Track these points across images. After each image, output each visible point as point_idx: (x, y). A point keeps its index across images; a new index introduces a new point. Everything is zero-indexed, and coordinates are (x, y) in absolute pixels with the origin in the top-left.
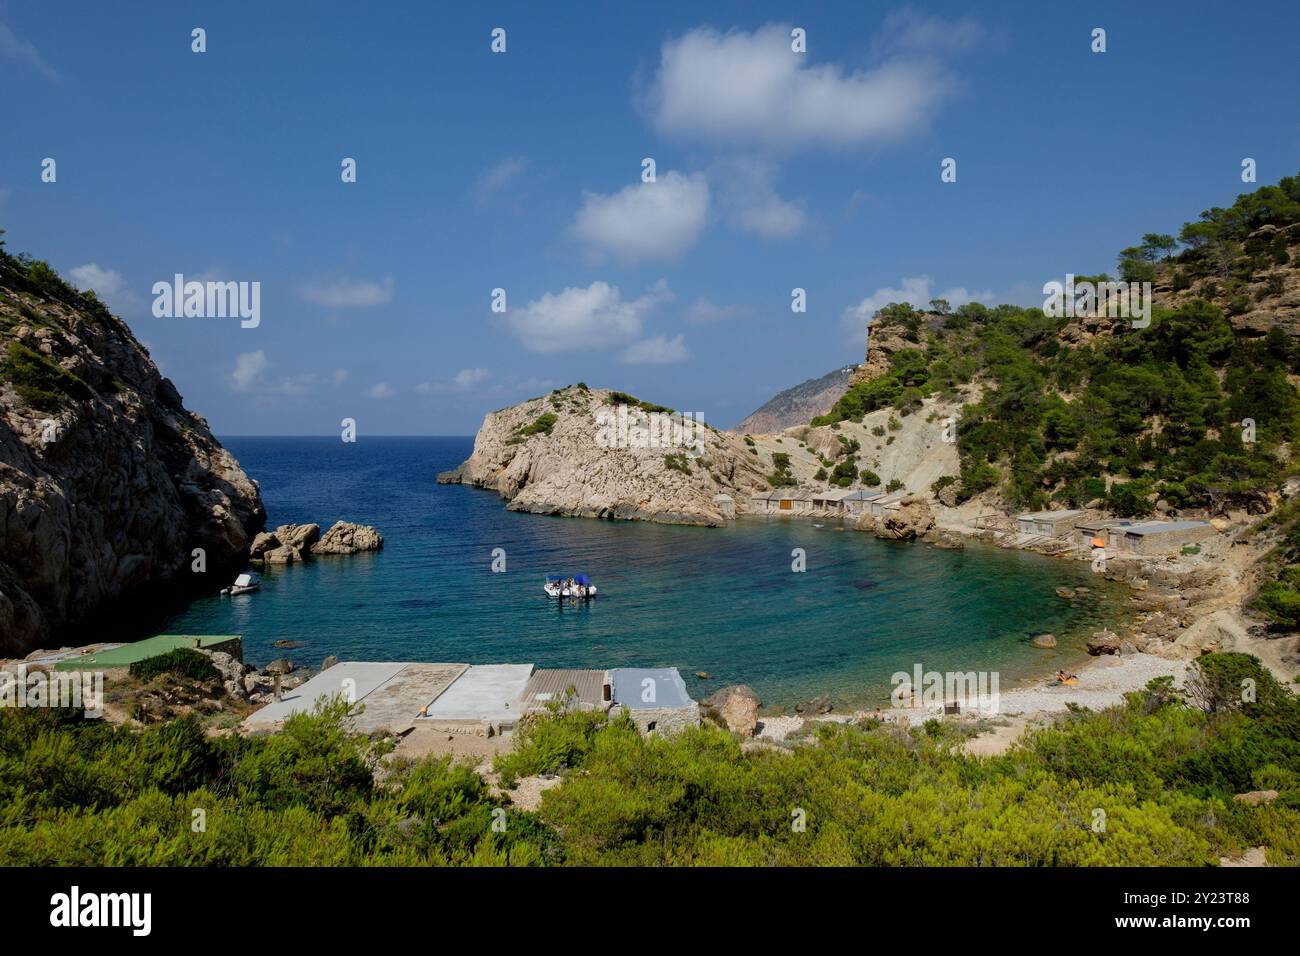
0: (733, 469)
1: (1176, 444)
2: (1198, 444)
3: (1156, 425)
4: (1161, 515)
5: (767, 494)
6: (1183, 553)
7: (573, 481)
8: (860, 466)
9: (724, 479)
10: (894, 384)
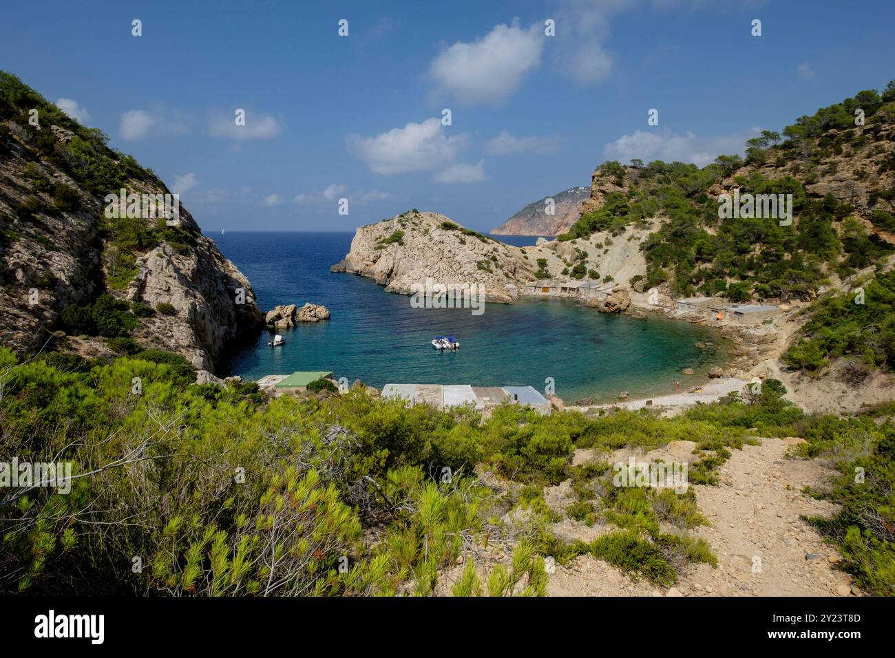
0: (515, 269)
1: (767, 261)
2: (779, 262)
3: (757, 249)
4: (754, 302)
5: (535, 283)
6: (763, 323)
7: (423, 276)
8: (589, 267)
9: (510, 275)
10: (608, 215)
